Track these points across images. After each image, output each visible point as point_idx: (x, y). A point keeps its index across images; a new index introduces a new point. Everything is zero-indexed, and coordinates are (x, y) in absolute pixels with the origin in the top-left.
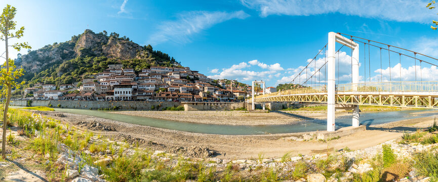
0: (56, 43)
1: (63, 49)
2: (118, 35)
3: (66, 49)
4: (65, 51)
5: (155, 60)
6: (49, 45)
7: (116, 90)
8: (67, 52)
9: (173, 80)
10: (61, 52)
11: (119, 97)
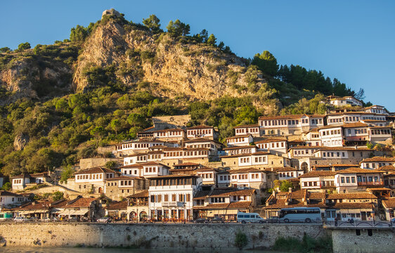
0: (27, 46)
1: (42, 66)
2: (188, 28)
3: (51, 67)
4: (47, 71)
5: (276, 95)
6: (5, 50)
7: (153, 190)
8: (54, 75)
9: (318, 154)
10: (35, 74)
11: (159, 212)
